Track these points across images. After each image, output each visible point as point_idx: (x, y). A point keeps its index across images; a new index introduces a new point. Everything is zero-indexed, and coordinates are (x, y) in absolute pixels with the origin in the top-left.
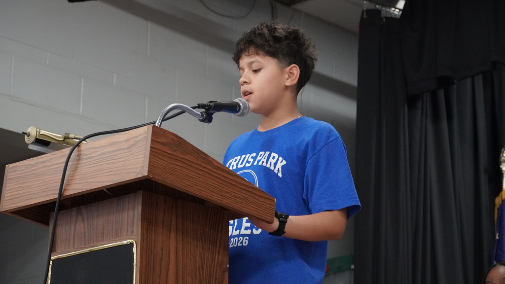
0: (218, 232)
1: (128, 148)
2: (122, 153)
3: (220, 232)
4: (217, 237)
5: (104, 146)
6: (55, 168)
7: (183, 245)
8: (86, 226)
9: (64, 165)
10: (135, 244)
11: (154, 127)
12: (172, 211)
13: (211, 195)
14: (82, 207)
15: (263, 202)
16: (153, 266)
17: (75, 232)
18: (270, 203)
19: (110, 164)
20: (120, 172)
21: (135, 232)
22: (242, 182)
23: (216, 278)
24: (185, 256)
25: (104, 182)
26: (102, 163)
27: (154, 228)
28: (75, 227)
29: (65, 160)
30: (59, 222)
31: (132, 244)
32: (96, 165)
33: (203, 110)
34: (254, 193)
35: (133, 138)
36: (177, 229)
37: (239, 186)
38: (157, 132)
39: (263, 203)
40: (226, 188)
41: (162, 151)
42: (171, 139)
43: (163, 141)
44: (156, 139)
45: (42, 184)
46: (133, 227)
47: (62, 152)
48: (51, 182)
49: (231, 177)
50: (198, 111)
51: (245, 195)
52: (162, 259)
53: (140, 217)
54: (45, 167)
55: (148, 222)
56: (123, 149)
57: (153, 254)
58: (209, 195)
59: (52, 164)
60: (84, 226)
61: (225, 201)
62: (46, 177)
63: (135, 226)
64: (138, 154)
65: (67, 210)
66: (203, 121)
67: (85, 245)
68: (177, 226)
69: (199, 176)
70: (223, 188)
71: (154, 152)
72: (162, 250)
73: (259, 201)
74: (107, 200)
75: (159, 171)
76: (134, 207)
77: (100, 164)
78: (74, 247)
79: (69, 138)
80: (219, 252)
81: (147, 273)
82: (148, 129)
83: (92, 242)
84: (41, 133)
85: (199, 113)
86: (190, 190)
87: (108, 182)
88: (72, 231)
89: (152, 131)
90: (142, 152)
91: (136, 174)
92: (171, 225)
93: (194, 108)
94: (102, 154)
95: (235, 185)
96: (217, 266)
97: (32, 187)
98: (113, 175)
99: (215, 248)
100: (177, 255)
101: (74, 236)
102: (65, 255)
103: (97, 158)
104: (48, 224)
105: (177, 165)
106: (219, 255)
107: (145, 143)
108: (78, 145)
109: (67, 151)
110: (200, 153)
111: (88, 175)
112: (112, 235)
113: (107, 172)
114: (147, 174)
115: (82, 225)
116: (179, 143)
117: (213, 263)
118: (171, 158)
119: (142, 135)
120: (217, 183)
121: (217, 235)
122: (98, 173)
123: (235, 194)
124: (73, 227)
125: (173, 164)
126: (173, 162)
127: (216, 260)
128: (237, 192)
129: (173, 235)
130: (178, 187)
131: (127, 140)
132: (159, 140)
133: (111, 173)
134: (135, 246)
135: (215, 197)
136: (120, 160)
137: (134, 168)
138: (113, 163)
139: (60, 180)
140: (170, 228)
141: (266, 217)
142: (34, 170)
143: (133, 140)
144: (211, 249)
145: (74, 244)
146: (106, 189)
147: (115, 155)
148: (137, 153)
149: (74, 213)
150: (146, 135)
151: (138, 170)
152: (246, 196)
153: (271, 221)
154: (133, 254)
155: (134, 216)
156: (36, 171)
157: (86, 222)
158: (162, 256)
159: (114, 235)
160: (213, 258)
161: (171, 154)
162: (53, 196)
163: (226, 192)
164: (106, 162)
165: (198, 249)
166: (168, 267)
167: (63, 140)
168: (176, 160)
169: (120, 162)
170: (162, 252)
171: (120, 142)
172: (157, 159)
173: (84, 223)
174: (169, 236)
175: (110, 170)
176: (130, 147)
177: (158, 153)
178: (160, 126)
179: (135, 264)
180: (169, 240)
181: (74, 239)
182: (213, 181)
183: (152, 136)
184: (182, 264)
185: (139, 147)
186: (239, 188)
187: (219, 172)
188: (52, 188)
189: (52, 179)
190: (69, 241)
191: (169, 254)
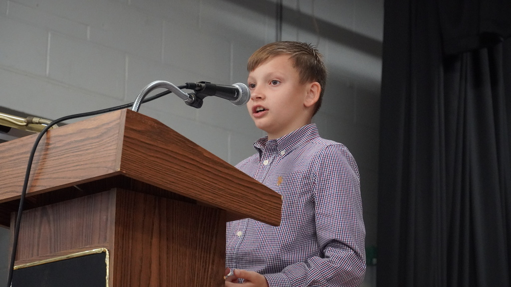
0: (212, 236)
1: (97, 137)
2: (91, 143)
3: (214, 237)
4: (211, 243)
5: (71, 134)
6: (14, 160)
7: (167, 254)
8: (53, 230)
10: (107, 253)
11: (129, 112)
12: (155, 212)
13: (200, 193)
14: (47, 206)
16: (131, 279)
17: (39, 238)
18: (275, 201)
19: (77, 156)
20: (87, 166)
21: (108, 238)
24: (171, 266)
25: (70, 178)
26: (68, 155)
27: (131, 234)
28: (40, 231)
29: (31, 148)
30: (22, 224)
31: (104, 253)
33: (192, 91)
34: (255, 190)
35: (103, 125)
36: (160, 234)
37: (236, 181)
38: (133, 119)
39: (267, 202)
40: (220, 184)
41: (138, 140)
42: (150, 126)
43: (139, 129)
44: (131, 127)
46: (106, 233)
48: (11, 176)
49: (226, 171)
50: (186, 92)
51: (243, 192)
52: (141, 271)
53: (114, 221)
55: (124, 225)
56: (92, 138)
57: (130, 264)
58: (197, 192)
59: (11, 154)
60: (50, 230)
61: (218, 200)
62: (4, 171)
63: (108, 230)
64: (110, 145)
65: (31, 210)
66: (191, 104)
67: (51, 252)
68: (160, 231)
69: (185, 170)
70: (216, 184)
71: (128, 142)
72: (142, 259)
73: (262, 199)
74: (76, 199)
75: (135, 165)
76: (108, 208)
77: (65, 156)
78: (38, 255)
79: (32, 123)
80: (213, 261)
82: (121, 114)
85: (187, 94)
86: (173, 187)
88: (37, 235)
89: (127, 117)
90: (113, 143)
91: (107, 169)
92: (153, 229)
93: (181, 88)
94: (69, 144)
95: (230, 180)
96: (211, 278)
98: (80, 169)
99: (208, 256)
100: (160, 265)
101: (38, 241)
102: (28, 264)
103: (63, 148)
104: (8, 226)
105: (157, 157)
106: (213, 264)
107: (118, 131)
108: (47, 131)
109: (33, 139)
110: (187, 142)
111: (52, 169)
112: (82, 242)
113: (74, 166)
114: (119, 170)
115: (47, 227)
116: (160, 130)
117: (206, 274)
118: (150, 149)
119: (115, 121)
120: (208, 179)
121: (211, 240)
122: (63, 167)
123: (231, 192)
124: (37, 230)
125: (153, 156)
126: (152, 154)
127: (210, 270)
128: (233, 189)
129: (155, 241)
130: (160, 185)
131: (97, 128)
132: (134, 128)
133: (78, 167)
134: (107, 256)
135: (206, 197)
136: (89, 151)
137: (104, 162)
138: (81, 155)
139: (25, 173)
140: (152, 233)
143: (105, 127)
144: (204, 257)
145: (38, 251)
146: (77, 186)
147: (83, 145)
148: (109, 143)
149: (38, 214)
150: (119, 121)
151: (109, 165)
152: (246, 193)
153: (277, 223)
154: (106, 265)
155: (107, 219)
157: (52, 225)
158: (141, 267)
159: (84, 241)
160: (205, 269)
161: (150, 145)
162: (12, 193)
163: (220, 189)
164: (72, 154)
165: (187, 259)
166: (150, 280)
167: (26, 125)
168: (156, 151)
169: (89, 154)
170: (142, 262)
171: (89, 129)
172: (133, 151)
173: (49, 226)
174: (151, 242)
175: (77, 164)
176: (101, 135)
177: (133, 143)
178: (138, 111)
179: (107, 277)
180: (151, 248)
181: (38, 245)
182: (202, 177)
183: (126, 123)
184: (167, 276)
185: (111, 137)
186: (237, 183)
187: (210, 165)
188: (11, 185)
189: (11, 173)
190: (33, 248)
191: (150, 265)
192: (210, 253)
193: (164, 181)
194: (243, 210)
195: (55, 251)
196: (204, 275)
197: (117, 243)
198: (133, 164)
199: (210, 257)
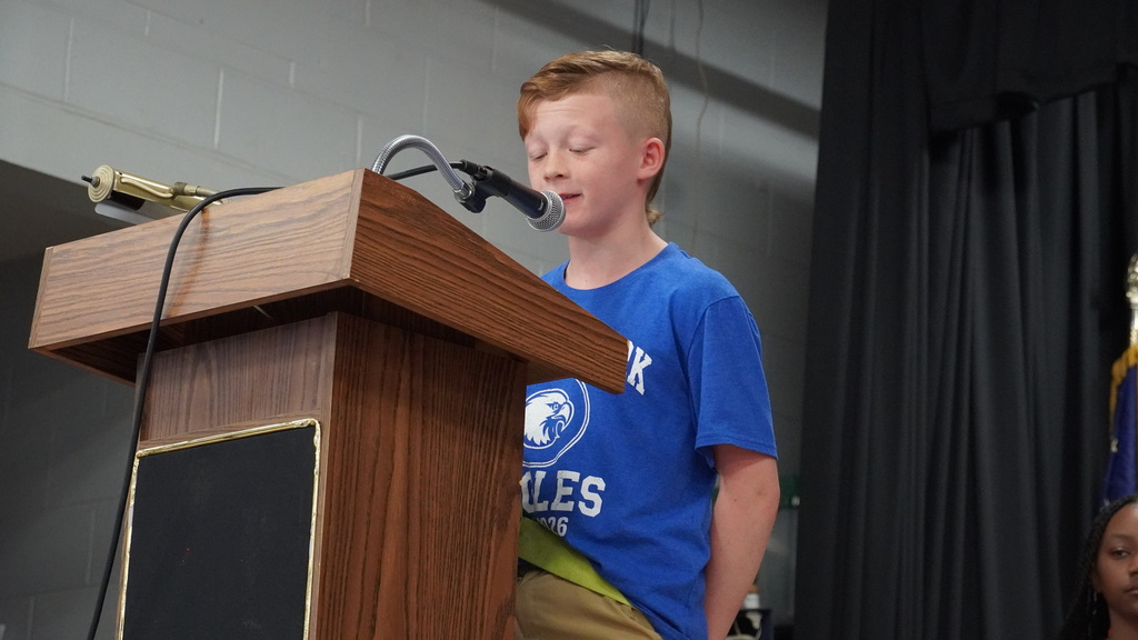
0: (502, 408)
1: (310, 218)
2: (297, 229)
3: (505, 409)
4: (499, 420)
5: (259, 212)
6: (152, 258)
7: (423, 434)
8: (215, 385)
9: (167, 250)
10: (318, 426)
11: (368, 174)
12: (402, 361)
13: (487, 328)
14: (207, 343)
15: (600, 346)
16: (358, 475)
17: (190, 399)
18: (617, 349)
19: (270, 250)
20: (289, 269)
21: (319, 400)
22: (558, 301)
23: (493, 508)
24: (428, 456)
25: (255, 291)
26: (252, 250)
27: (360, 393)
28: (192, 387)
29: (170, 239)
30: (157, 376)
31: (312, 427)
32: (239, 253)
34: (583, 327)
35: (321, 196)
36: (411, 399)
37: (550, 309)
38: (374, 185)
39: (602, 349)
40: (522, 312)
41: (383, 226)
42: (405, 201)
43: (385, 205)
44: (371, 201)
45: (122, 292)
46: (316, 391)
47: (167, 223)
48: (144, 287)
51: (561, 330)
52: (376, 462)
53: (332, 370)
54: (129, 254)
55: (349, 380)
56: (300, 220)
57: (356, 450)
58: (483, 326)
59: (145, 247)
60: (211, 387)
61: (518, 341)
62: (131, 276)
63: (320, 388)
64: (331, 231)
65: (175, 350)
67: (211, 426)
68: (411, 393)
69: (463, 284)
70: (515, 312)
71: (365, 227)
72: (378, 442)
73: (594, 343)
74: (262, 331)
75: (376, 269)
76: (320, 348)
77: (248, 250)
78: (186, 430)
79: (184, 194)
80: (502, 452)
81: (342, 492)
82: (354, 177)
83: (226, 419)
84: (123, 180)
86: (441, 314)
87: (264, 290)
88: (185, 395)
89: (364, 183)
90: (340, 228)
91: (325, 275)
92: (398, 388)
94: (253, 230)
95: (540, 307)
96: (496, 482)
97: (100, 296)
98: (277, 275)
99: (493, 442)
100: (409, 454)
101: (189, 406)
102: (166, 447)
103: (243, 238)
104: (133, 379)
105: (415, 259)
106: (501, 458)
107: (347, 208)
108: (202, 208)
109: (176, 221)
110: (467, 234)
111: (221, 275)
112: (271, 407)
113: (263, 270)
114: (348, 276)
115: (206, 381)
116: (425, 210)
117: (489, 475)
118: (402, 243)
119: (342, 189)
120: (501, 302)
121: (500, 414)
122: (243, 270)
123: (542, 328)
124: (186, 386)
125: (407, 256)
126: (406, 253)
127: (495, 468)
128: (544, 323)
129: (402, 411)
130: (418, 308)
131: (309, 201)
132: (377, 203)
133: (271, 272)
134: (318, 432)
135: (497, 333)
136: (292, 243)
137: (321, 262)
138: (277, 250)
139: (160, 284)
140: (397, 396)
141: (606, 378)
142: (107, 260)
143: (321, 201)
144: (485, 444)
145: (187, 423)
146: (260, 306)
147: (282, 232)
148: (330, 228)
149: (190, 357)
150: (349, 190)
151: (330, 267)
152: (565, 332)
154: (315, 449)
156: (110, 263)
157: (214, 377)
158: (377, 456)
159: (274, 407)
160: (487, 465)
161: (405, 235)
162: (146, 317)
163: (522, 322)
164: (262, 248)
165: (457, 444)
166: (390, 479)
167: (172, 198)
168: (415, 247)
169: (292, 247)
170: (378, 446)
171: (295, 204)
172: (372, 244)
173: (210, 379)
174: (395, 412)
175: (268, 265)
176: (314, 215)
177: (374, 231)
178: (382, 172)
179: (316, 470)
180: (394, 422)
181: (188, 413)
182: (492, 297)
183: (362, 194)
184: (421, 474)
185: (335, 217)
186: (550, 313)
187: (506, 278)
188: (142, 301)
189: (144, 280)
190: (178, 418)
191: (393, 452)
192: (496, 440)
193: (426, 300)
194: (562, 362)
195: (219, 424)
196: (486, 476)
197: (335, 409)
198: (372, 268)
199: (496, 445)
